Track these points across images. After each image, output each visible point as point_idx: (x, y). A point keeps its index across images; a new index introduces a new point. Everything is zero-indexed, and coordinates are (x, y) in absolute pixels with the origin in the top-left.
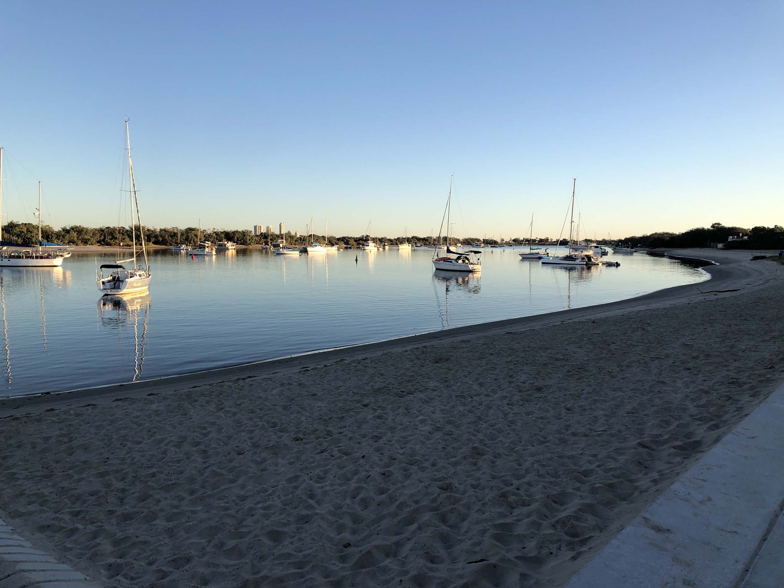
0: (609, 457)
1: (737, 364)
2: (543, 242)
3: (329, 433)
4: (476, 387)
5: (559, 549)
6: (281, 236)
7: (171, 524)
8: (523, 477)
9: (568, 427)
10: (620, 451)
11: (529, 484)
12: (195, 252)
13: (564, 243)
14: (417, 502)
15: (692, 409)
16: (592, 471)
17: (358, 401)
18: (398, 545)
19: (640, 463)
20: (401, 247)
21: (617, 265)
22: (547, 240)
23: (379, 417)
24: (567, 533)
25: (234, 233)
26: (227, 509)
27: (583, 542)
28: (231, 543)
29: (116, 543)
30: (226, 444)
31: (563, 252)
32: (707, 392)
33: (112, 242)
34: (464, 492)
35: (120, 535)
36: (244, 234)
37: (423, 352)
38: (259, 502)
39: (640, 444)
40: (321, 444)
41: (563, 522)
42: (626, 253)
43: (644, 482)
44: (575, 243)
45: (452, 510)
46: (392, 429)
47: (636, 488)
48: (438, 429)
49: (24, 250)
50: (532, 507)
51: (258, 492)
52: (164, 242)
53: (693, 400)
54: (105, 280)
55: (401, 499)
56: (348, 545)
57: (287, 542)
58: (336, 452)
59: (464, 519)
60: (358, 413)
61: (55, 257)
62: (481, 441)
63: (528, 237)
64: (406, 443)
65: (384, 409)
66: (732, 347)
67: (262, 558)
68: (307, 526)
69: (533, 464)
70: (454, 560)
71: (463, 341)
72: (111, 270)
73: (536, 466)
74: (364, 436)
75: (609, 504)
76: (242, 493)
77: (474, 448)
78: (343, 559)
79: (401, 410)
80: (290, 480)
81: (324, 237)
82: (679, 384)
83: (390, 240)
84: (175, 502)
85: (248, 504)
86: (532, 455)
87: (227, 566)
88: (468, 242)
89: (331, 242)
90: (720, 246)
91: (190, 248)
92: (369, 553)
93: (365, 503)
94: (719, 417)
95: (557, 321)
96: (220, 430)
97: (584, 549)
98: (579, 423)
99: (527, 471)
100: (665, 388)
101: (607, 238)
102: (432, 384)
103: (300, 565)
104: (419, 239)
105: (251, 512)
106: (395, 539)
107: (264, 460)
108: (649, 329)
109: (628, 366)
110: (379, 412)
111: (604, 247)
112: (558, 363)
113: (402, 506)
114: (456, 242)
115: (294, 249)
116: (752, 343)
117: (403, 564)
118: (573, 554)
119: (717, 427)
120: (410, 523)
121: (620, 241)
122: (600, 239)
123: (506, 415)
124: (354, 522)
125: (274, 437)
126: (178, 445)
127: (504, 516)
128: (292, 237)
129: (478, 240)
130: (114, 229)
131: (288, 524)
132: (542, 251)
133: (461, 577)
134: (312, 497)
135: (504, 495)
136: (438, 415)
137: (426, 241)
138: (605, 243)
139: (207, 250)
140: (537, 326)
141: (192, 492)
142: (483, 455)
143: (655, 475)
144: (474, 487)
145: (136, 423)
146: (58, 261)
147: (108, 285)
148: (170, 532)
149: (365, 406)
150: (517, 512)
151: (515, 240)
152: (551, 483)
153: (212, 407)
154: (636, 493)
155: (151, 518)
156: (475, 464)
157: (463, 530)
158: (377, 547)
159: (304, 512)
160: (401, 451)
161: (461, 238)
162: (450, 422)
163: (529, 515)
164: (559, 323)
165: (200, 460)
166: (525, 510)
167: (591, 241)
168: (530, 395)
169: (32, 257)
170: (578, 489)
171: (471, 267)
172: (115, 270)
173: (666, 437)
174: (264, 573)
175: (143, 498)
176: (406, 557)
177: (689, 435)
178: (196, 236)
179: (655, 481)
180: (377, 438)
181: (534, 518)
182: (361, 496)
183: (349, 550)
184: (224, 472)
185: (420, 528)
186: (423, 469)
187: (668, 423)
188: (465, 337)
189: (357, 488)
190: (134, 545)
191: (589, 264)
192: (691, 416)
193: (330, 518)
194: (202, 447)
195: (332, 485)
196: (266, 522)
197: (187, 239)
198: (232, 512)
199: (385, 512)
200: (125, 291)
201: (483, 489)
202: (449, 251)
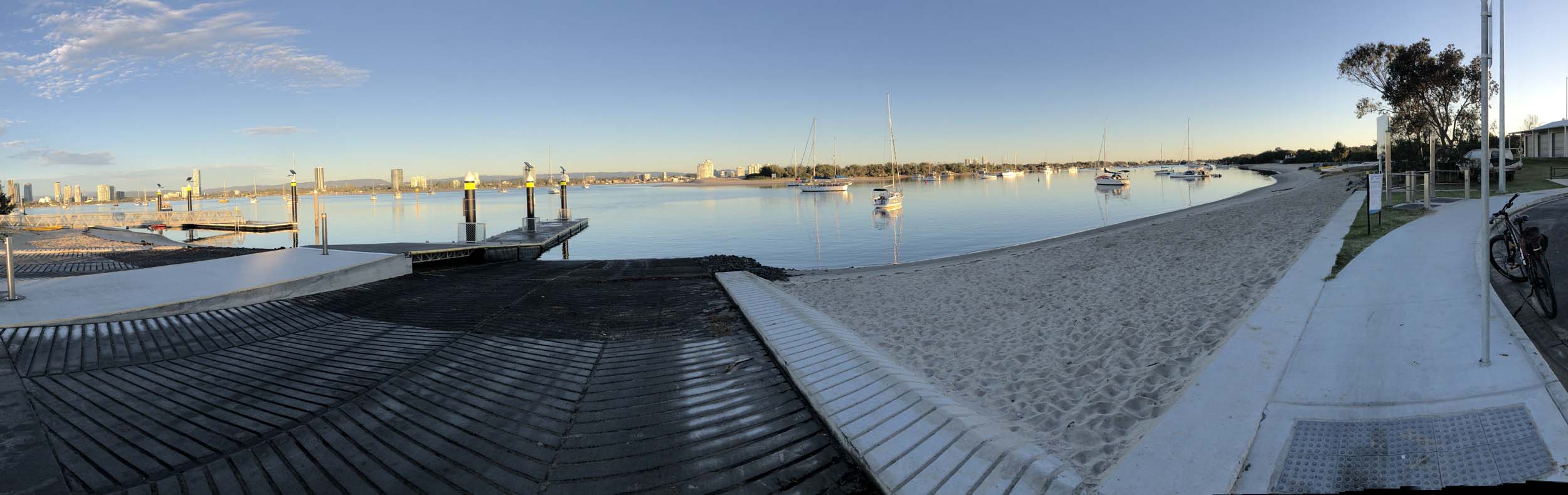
0: (1225, 294)
1: (1292, 232)
2: (1169, 163)
3: (1043, 295)
4: (1137, 261)
5: (1201, 350)
6: (984, 166)
7: (955, 350)
8: (1174, 313)
9: (1198, 280)
10: (1230, 290)
11: (1179, 317)
12: (927, 179)
13: (1183, 163)
14: (1109, 335)
15: (1270, 261)
16: (1215, 304)
17: (1059, 274)
18: (1102, 360)
19: (1242, 295)
20: (1070, 170)
21: (1220, 176)
22: (1172, 161)
23: (1075, 284)
24: (1204, 342)
25: (952, 165)
26: (987, 342)
27: (1214, 345)
28: (996, 363)
29: (926, 358)
30: (977, 302)
31: (1184, 169)
32: (1277, 250)
33: (874, 174)
34: (1138, 326)
35: (926, 354)
36: (959, 165)
37: (1097, 241)
38: (1007, 338)
39: (1242, 284)
40: (1039, 302)
41: (1201, 336)
42: (1224, 168)
43: (1245, 306)
44: (1191, 162)
45: (1133, 337)
46: (1086, 291)
47: (1242, 309)
48: (1116, 289)
49: (827, 181)
50: (1182, 330)
51: (1005, 332)
52: (906, 173)
53: (1270, 255)
54: (876, 198)
55: (1099, 334)
56: (1070, 363)
57: (1031, 361)
58: (1050, 306)
59: (1141, 342)
60: (1059, 282)
61: (844, 185)
62: (1145, 294)
63: (1160, 159)
64: (1096, 299)
65: (1077, 279)
66: (1290, 222)
67: (1017, 371)
68: (1041, 352)
69: (1179, 304)
70: (1138, 366)
71: (1123, 232)
72: (879, 192)
73: (1181, 306)
74: (1067, 296)
75: (1227, 321)
76: (994, 333)
77: (1141, 299)
78: (1069, 371)
79: (1089, 279)
80: (1024, 325)
81: (1014, 166)
82: (1262, 247)
83: (1062, 165)
84: (954, 337)
85: (1001, 339)
86: (1179, 300)
87: (996, 376)
88: (1117, 164)
89: (1019, 168)
90: (1281, 162)
91: (924, 177)
92: (1085, 366)
93: (1076, 337)
94: (1284, 263)
95: (1184, 215)
96: (970, 294)
97: (1215, 348)
98: (1204, 276)
99: (1176, 309)
100: (1254, 250)
101: (1211, 159)
102: (1107, 261)
103: (1042, 375)
104: (1082, 164)
105: (1003, 344)
106: (1099, 357)
107: (1004, 313)
108: (1243, 215)
109: (1231, 239)
110: (1074, 281)
111: (1209, 165)
112: (1188, 242)
113: (1099, 338)
114: (1109, 164)
115: (993, 175)
116: (1300, 219)
117: (1107, 371)
118: (1209, 352)
119: (1283, 268)
120: (1107, 347)
121: (1220, 160)
122: (1207, 159)
123: (1159, 276)
124: (1071, 349)
125: (1007, 298)
126: (947, 302)
127: (1165, 337)
128: (990, 166)
129: (1125, 163)
130: (875, 166)
131: (1029, 351)
132: (1169, 168)
133: (1145, 374)
134: (1040, 334)
135: (1164, 325)
136: (1114, 281)
137: (1087, 165)
138: (1210, 162)
139: (935, 177)
140: (1171, 219)
141: (963, 331)
142: (1147, 302)
143: (1251, 301)
144: (1144, 322)
145: (916, 287)
146: (845, 187)
147: (878, 202)
148: (956, 354)
149: (1064, 277)
150: (1173, 333)
151: (1150, 162)
152: (1191, 314)
153: (962, 279)
154: (1242, 313)
155: (941, 345)
156: (1142, 309)
157: (1142, 347)
158: (1089, 363)
159: (1038, 344)
160: (1093, 304)
161: (1112, 162)
162: (1122, 285)
163: (1180, 335)
164: (1185, 217)
165: (963, 312)
166: (1178, 332)
167: (1201, 161)
168: (1173, 263)
169: (831, 185)
170: (1208, 316)
171: (1123, 182)
172: (882, 192)
173: (1256, 278)
174: (1020, 380)
175: (934, 333)
176: (1108, 367)
177: (1269, 275)
178: (927, 168)
179: (1252, 304)
180: (1076, 298)
181: (1184, 336)
182: (1073, 332)
183: (1071, 365)
184: (980, 319)
185: (1114, 349)
186: (1110, 314)
187: (1257, 270)
188: (1124, 230)
189: (1069, 328)
190: (936, 359)
191: (1203, 176)
192: (1269, 264)
193: (1055, 347)
194: (962, 304)
195: (1052, 327)
196: (1016, 350)
197: (921, 170)
198: (991, 344)
199: (1090, 342)
200: (888, 205)
201: (1151, 322)
202: (1106, 171)
